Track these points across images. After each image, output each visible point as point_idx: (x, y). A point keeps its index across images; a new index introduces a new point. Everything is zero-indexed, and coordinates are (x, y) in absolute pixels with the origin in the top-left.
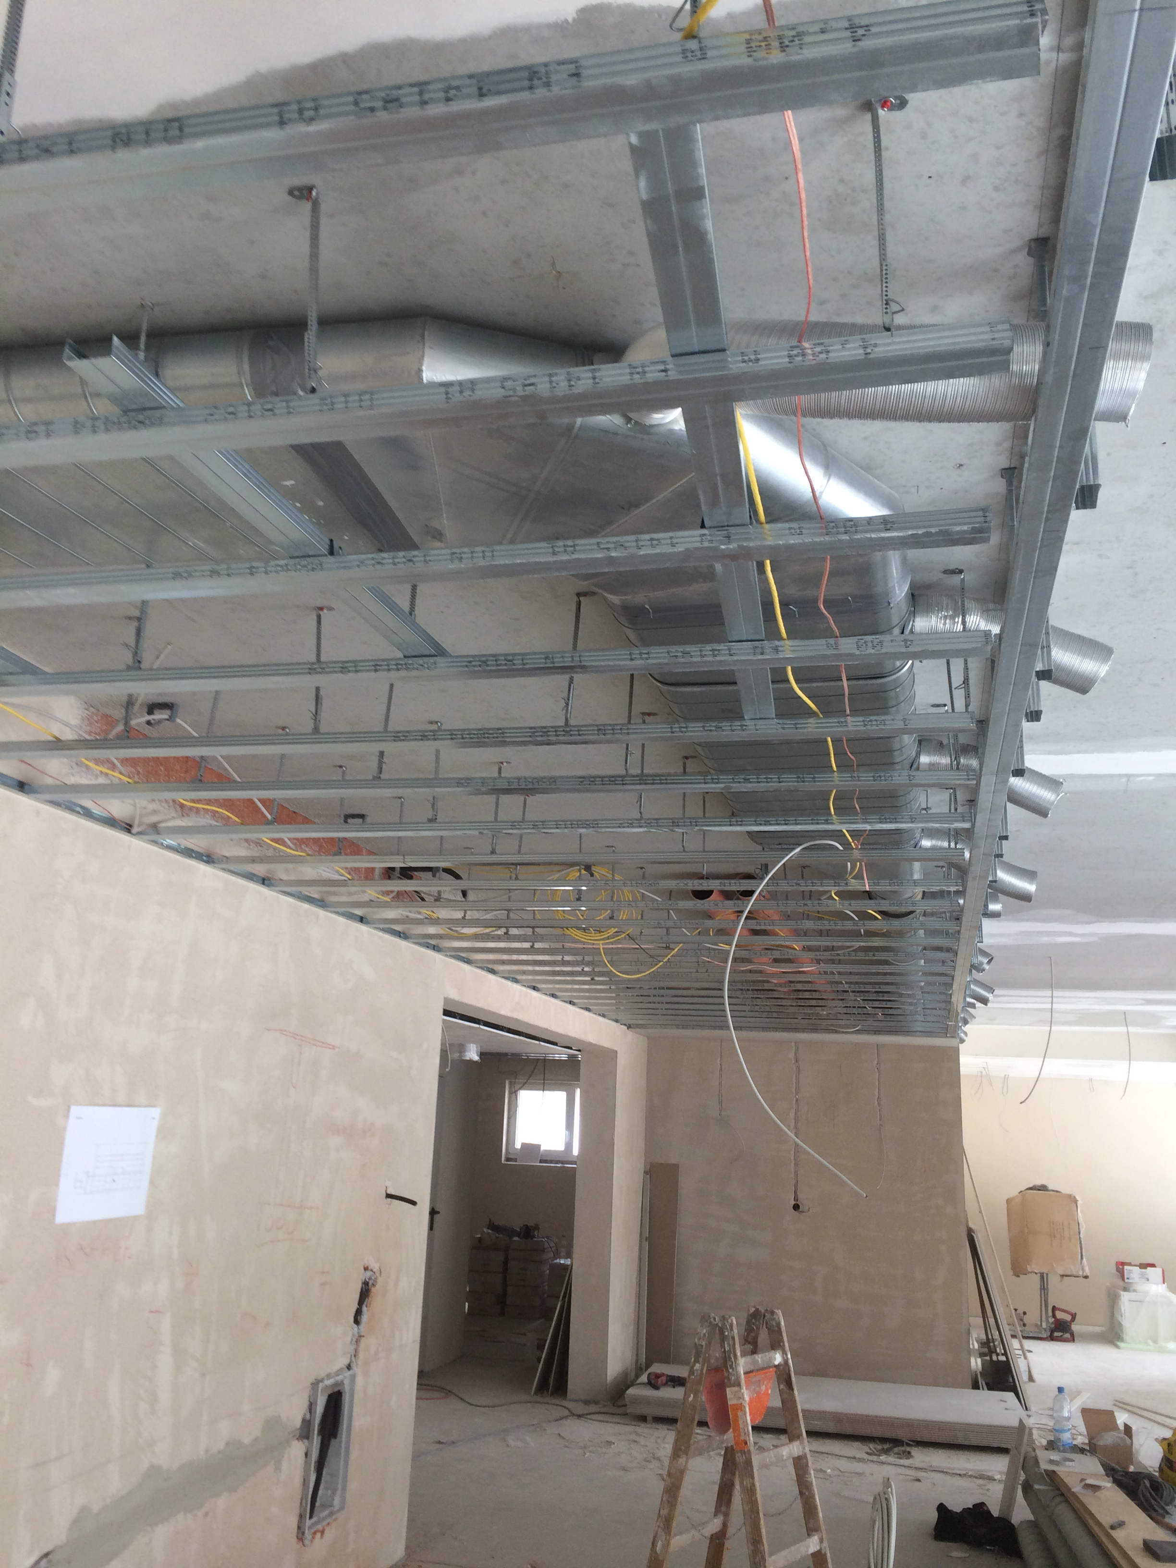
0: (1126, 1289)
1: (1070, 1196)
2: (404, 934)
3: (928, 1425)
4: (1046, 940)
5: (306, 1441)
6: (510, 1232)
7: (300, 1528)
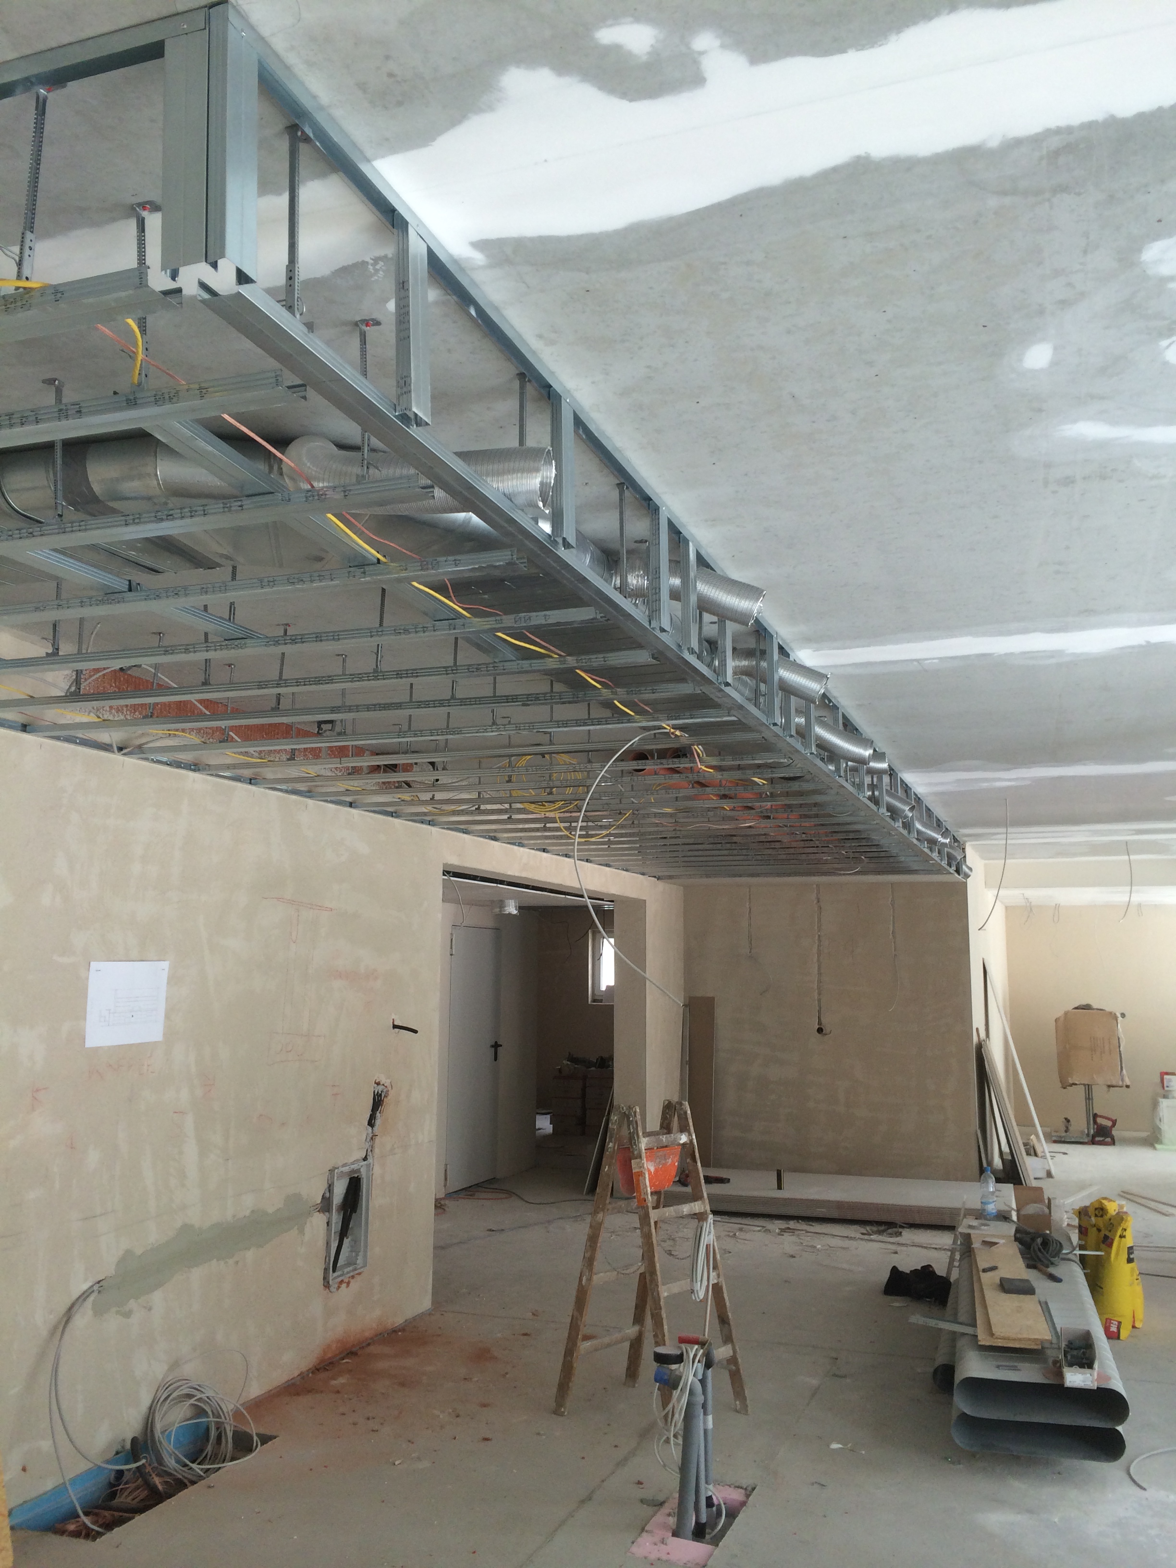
0: (1165, 1097)
1: (1111, 1013)
2: (395, 813)
3: (920, 1210)
4: (985, 785)
5: (327, 1214)
6: (588, 1064)
7: (325, 1278)
